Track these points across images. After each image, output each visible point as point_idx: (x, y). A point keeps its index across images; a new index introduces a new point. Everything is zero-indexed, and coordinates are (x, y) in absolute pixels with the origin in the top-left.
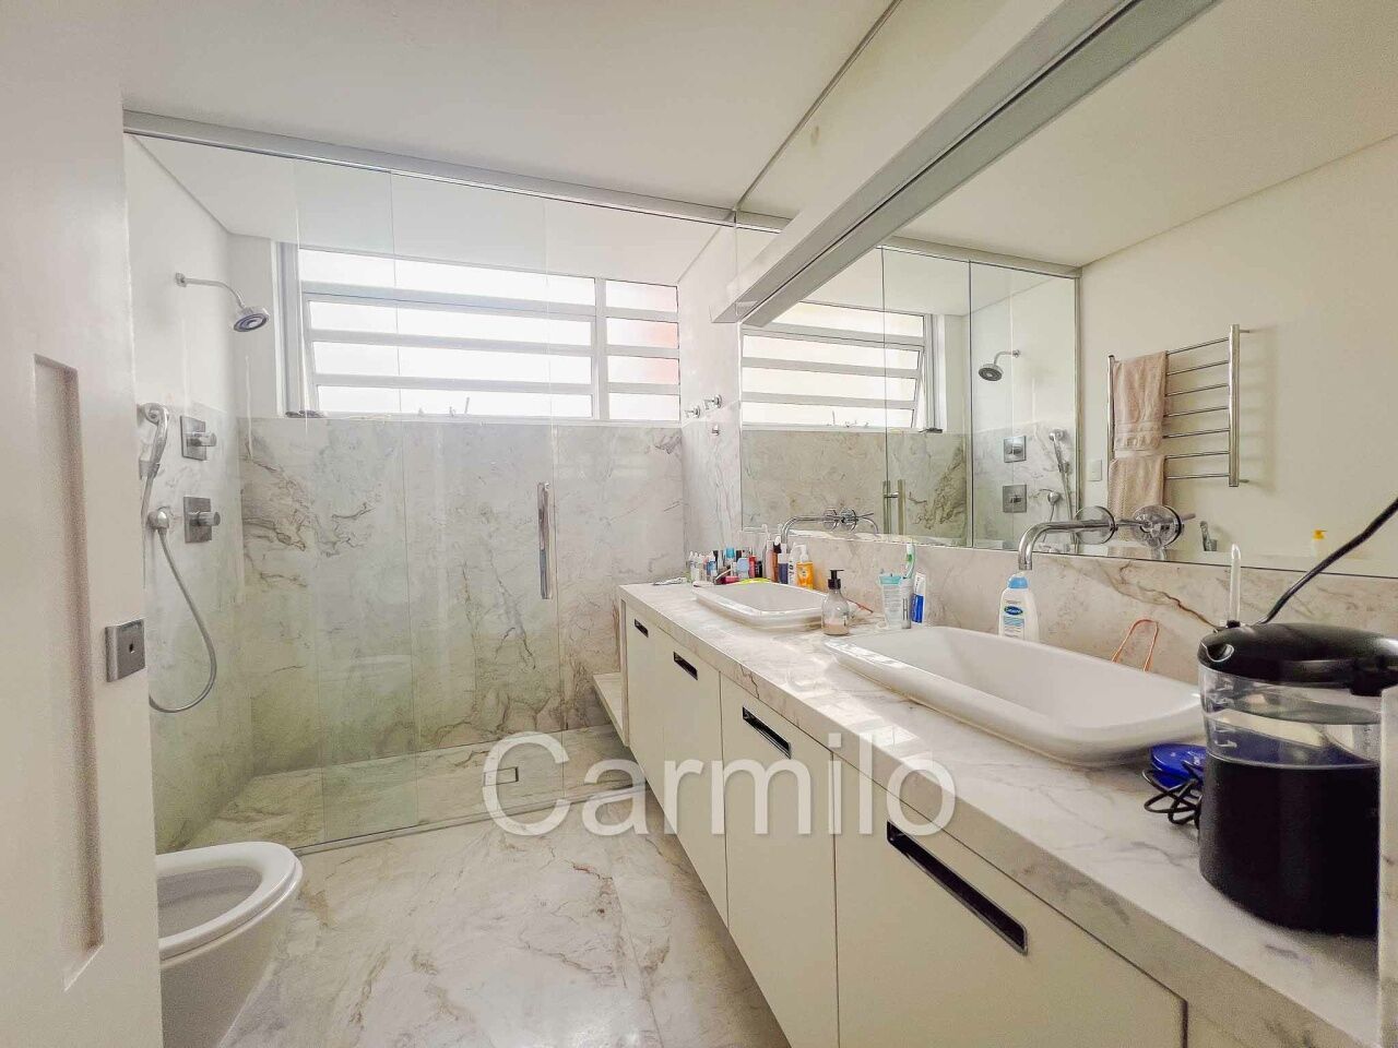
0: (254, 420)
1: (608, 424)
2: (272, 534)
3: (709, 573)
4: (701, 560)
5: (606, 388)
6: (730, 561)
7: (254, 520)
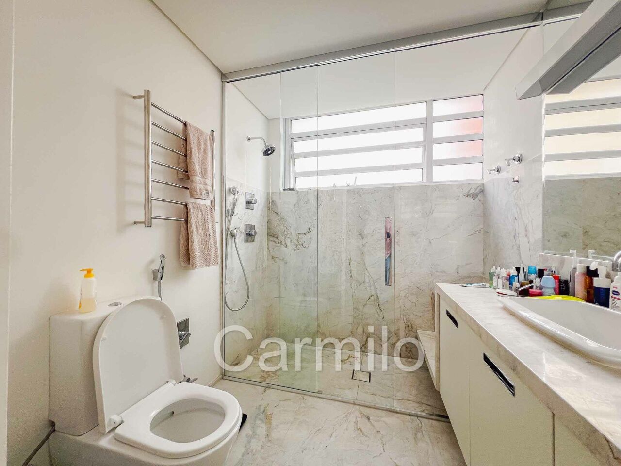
0: (273, 193)
1: (433, 184)
2: (276, 240)
3: (511, 284)
4: (503, 273)
5: (431, 163)
6: (532, 277)
7: (272, 234)
